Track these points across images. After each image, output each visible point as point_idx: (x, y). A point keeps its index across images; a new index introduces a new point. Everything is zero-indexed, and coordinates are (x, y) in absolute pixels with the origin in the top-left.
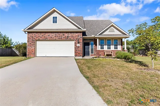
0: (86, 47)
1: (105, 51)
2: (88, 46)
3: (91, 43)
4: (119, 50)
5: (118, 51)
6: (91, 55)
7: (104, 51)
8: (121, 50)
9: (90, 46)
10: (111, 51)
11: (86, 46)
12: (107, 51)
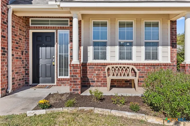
0: (42, 50)
1: (110, 67)
2: (48, 48)
3: (61, 35)
4: (165, 65)
5: (158, 65)
6: (59, 80)
7: (105, 65)
8: (169, 62)
9: (57, 46)
10: (131, 67)
11: (44, 48)
12: (117, 68)
